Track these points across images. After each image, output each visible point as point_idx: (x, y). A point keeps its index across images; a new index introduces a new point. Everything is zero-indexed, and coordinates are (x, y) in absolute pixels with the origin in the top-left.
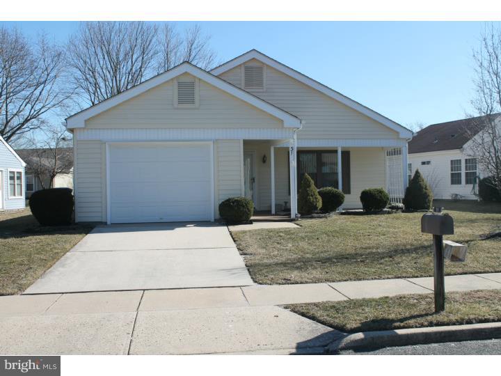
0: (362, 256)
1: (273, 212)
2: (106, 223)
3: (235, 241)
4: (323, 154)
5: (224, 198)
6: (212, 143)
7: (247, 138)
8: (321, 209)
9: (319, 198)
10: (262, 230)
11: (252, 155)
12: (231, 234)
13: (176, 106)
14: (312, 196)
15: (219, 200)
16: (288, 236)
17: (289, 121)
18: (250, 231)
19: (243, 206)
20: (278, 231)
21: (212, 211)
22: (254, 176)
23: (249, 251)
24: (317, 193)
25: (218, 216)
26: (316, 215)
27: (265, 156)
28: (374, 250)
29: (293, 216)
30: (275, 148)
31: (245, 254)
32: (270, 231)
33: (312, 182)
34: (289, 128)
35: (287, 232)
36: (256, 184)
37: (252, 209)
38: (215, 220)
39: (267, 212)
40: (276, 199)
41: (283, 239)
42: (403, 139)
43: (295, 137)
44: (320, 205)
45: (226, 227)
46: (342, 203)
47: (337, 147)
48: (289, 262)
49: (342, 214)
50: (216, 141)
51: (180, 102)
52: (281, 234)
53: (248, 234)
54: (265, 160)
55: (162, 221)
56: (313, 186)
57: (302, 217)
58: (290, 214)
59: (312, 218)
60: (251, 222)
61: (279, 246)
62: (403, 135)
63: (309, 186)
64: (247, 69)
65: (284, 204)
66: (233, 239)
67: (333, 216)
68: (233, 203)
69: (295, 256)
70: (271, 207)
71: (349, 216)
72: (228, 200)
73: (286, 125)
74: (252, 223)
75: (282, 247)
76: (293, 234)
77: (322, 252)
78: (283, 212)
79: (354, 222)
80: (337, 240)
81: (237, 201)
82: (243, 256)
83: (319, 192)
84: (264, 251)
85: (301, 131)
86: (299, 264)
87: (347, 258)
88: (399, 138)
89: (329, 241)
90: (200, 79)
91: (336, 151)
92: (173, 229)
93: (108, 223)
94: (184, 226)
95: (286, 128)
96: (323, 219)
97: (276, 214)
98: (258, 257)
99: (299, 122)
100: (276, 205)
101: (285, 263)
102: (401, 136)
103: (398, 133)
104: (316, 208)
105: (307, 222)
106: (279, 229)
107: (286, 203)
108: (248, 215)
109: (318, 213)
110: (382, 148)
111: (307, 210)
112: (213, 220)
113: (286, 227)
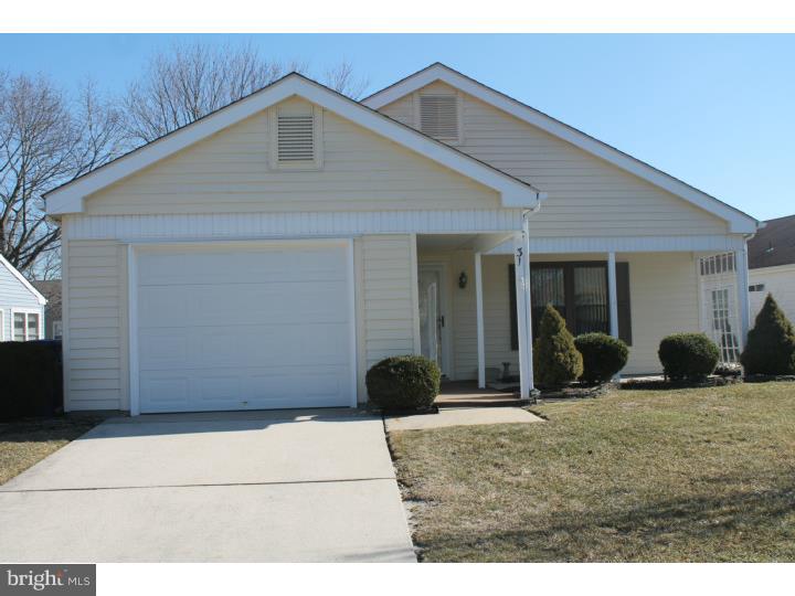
0: (717, 505)
1: (482, 384)
2: (127, 413)
3: (394, 459)
4: (576, 270)
5: (377, 356)
6: (351, 242)
7: (425, 231)
8: (580, 379)
9: (578, 355)
10: (459, 429)
11: (437, 273)
12: (387, 439)
13: (274, 165)
14: (562, 351)
15: (367, 361)
16: (519, 445)
17: (512, 193)
18: (430, 432)
19: (418, 375)
20: (494, 433)
21: (352, 387)
22: (442, 314)
23: (426, 490)
24: (572, 346)
25: (365, 398)
26: (570, 391)
27: (463, 275)
28: (743, 488)
29: (524, 394)
30: (482, 256)
31: (415, 499)
32: (475, 431)
33: (563, 322)
34: (513, 209)
35: (516, 433)
36: (446, 330)
37: (437, 382)
38: (359, 404)
39: (470, 385)
40: (486, 359)
41: (509, 454)
42: (738, 234)
43: (526, 227)
44: (579, 369)
45: (381, 422)
46: (624, 364)
47: (606, 254)
48: (530, 528)
49: (625, 387)
50: (359, 239)
51: (282, 157)
52: (503, 440)
53: (426, 439)
54: (463, 281)
55: (247, 408)
56: (564, 331)
57: (543, 397)
58: (518, 389)
59: (565, 396)
60: (434, 409)
61: (498, 473)
62: (738, 226)
63: (556, 331)
64: (425, 101)
65: (502, 368)
66: (391, 452)
67: (609, 393)
68: (396, 367)
69: (543, 505)
70: (476, 373)
71: (640, 392)
72: (386, 363)
73: (507, 201)
74: (437, 412)
75: (508, 479)
76: (529, 439)
77: (609, 493)
78: (503, 385)
79: (657, 407)
80: (636, 455)
81: (403, 364)
82: (411, 505)
83: (576, 343)
84: (462, 489)
85: (538, 214)
86: (557, 537)
87: (680, 514)
88: (729, 234)
89: (618, 458)
90: (324, 110)
91: (604, 264)
92: (263, 427)
93: (135, 412)
94: (291, 419)
95: (506, 209)
96: (587, 401)
97: (488, 389)
98: (447, 511)
99: (534, 194)
100: (487, 370)
101: (520, 534)
102: (735, 229)
103: (726, 222)
104: (572, 377)
105: (557, 408)
106: (497, 426)
107: (506, 365)
108: (430, 394)
109: (575, 386)
110: (692, 253)
111: (553, 381)
112: (354, 405)
113: (513, 420)
